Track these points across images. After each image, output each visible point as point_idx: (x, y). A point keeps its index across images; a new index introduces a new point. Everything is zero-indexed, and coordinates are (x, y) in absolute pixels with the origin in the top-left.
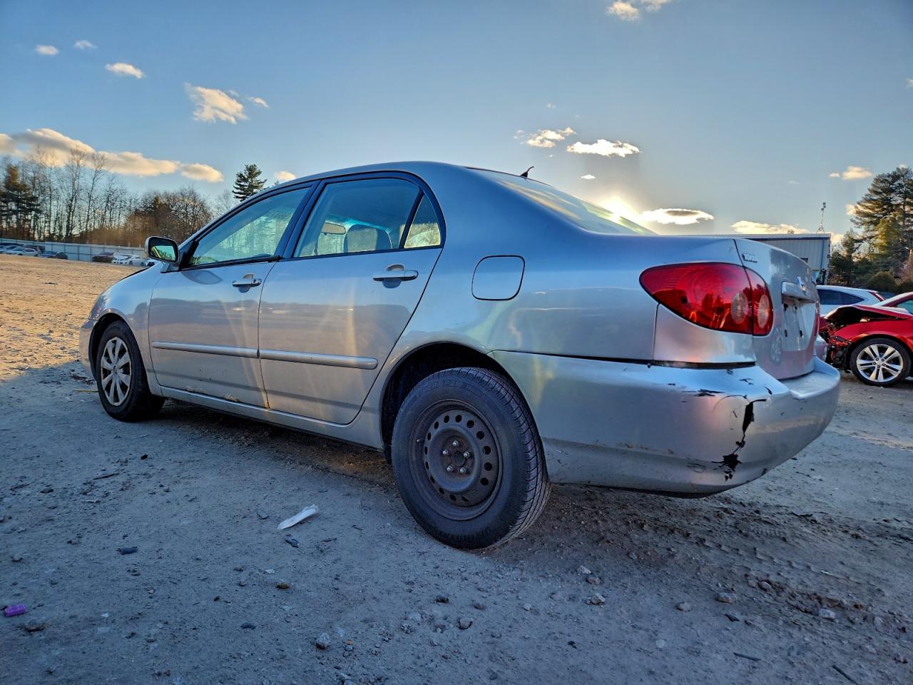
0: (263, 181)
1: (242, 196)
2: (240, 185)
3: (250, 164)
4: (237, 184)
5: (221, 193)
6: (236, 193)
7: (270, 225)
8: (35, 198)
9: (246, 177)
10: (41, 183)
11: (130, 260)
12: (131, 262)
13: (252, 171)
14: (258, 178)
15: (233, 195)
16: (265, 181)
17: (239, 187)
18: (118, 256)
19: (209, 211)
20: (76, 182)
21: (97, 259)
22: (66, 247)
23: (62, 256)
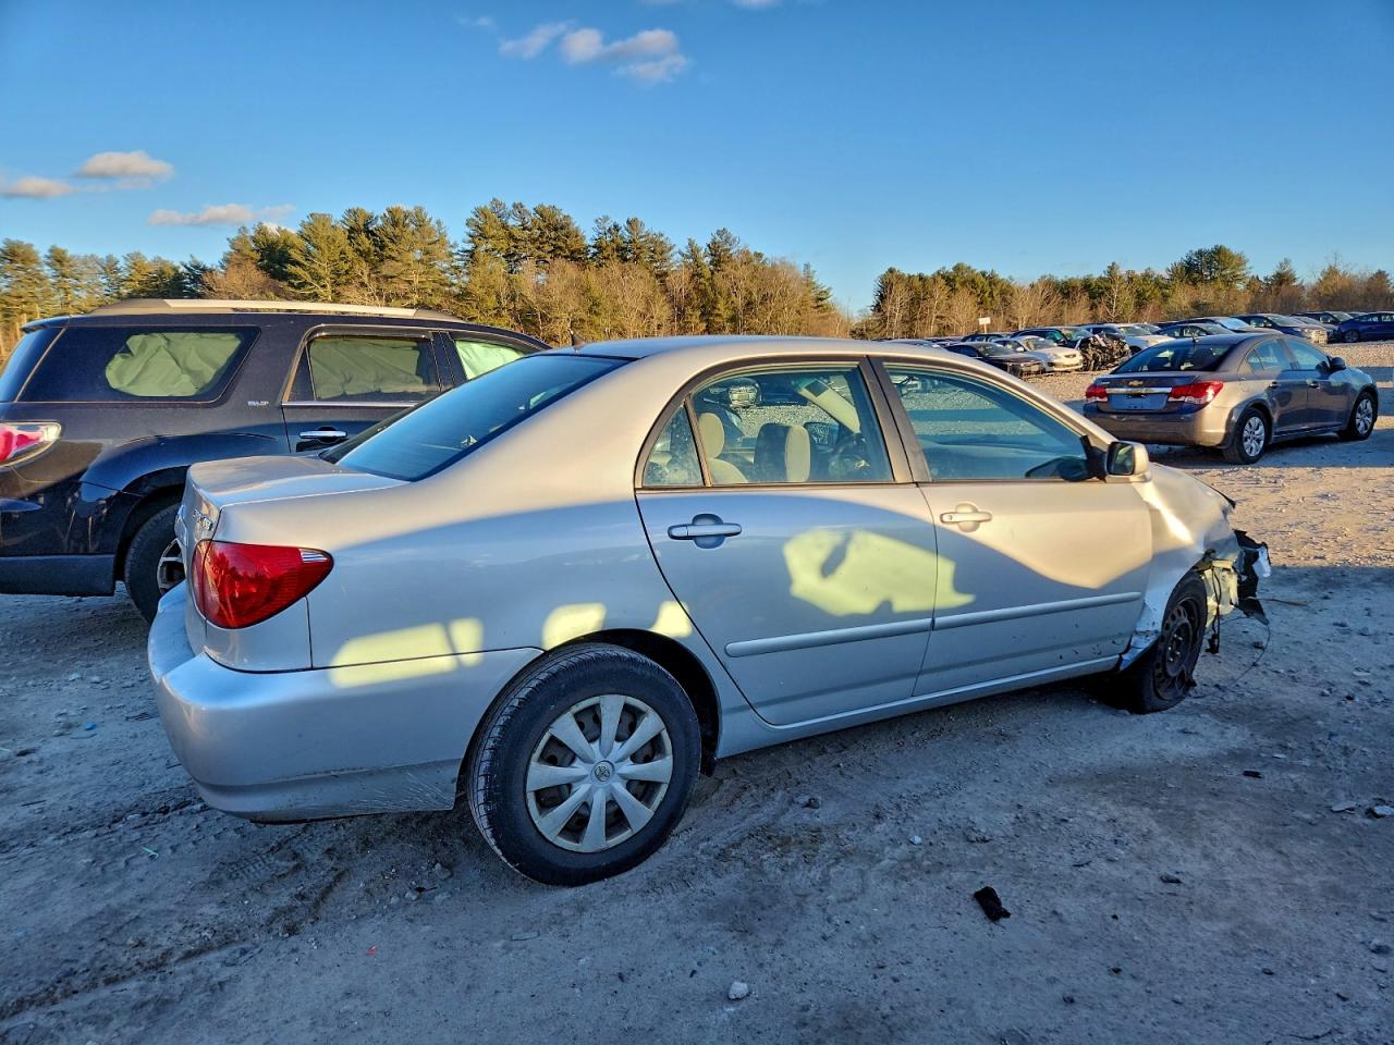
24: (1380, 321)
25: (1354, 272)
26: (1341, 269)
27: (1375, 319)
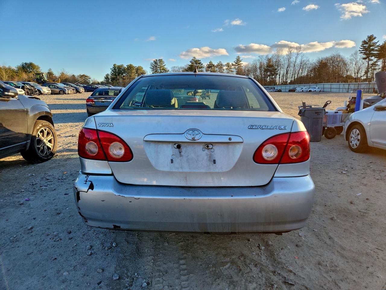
0: (376, 42)
1: (364, 52)
2: (364, 47)
3: (370, 35)
4: (361, 46)
5: (353, 52)
6: (361, 51)
7: (379, 63)
8: (276, 69)
9: (367, 42)
10: (278, 63)
11: (302, 89)
12: (303, 90)
13: (371, 38)
14: (375, 41)
15: (359, 52)
16: (378, 41)
17: (362, 47)
18: (298, 89)
19: (346, 62)
20: (290, 60)
21: (290, 91)
22: (282, 87)
23: (280, 91)
24: (92, 87)
25: (68, 74)
26: (65, 73)
27: (90, 87)
